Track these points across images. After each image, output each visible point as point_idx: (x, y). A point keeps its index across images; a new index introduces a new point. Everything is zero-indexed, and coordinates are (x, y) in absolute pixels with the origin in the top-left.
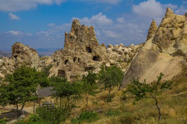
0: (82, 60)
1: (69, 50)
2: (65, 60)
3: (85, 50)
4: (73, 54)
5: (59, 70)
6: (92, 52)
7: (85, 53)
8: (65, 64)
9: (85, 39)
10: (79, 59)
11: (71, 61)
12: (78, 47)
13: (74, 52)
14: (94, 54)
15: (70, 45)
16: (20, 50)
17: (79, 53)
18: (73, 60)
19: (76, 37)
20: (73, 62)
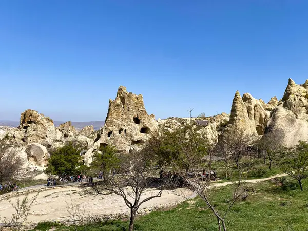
0: (128, 132)
1: (115, 120)
2: (109, 131)
3: (132, 120)
4: (119, 125)
5: (101, 144)
6: (140, 124)
7: (132, 124)
8: (109, 136)
9: (133, 108)
10: (125, 130)
11: (116, 133)
12: (124, 116)
13: (120, 123)
14: (141, 126)
15: (115, 114)
16: (33, 119)
17: (126, 124)
18: (118, 132)
19: (122, 106)
20: (118, 134)
